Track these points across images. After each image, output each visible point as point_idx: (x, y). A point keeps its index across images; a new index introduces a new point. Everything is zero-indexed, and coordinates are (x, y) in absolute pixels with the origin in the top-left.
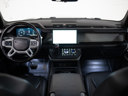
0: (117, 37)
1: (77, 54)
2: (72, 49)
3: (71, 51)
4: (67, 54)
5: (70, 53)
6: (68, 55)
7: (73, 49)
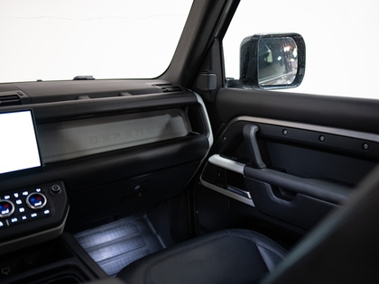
0: (169, 126)
1: (53, 209)
2: (26, 193)
3: (24, 201)
4: (10, 218)
5: (22, 210)
6: (14, 220)
7: (31, 188)
